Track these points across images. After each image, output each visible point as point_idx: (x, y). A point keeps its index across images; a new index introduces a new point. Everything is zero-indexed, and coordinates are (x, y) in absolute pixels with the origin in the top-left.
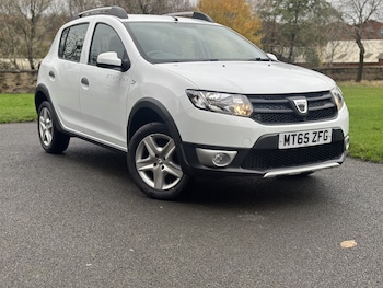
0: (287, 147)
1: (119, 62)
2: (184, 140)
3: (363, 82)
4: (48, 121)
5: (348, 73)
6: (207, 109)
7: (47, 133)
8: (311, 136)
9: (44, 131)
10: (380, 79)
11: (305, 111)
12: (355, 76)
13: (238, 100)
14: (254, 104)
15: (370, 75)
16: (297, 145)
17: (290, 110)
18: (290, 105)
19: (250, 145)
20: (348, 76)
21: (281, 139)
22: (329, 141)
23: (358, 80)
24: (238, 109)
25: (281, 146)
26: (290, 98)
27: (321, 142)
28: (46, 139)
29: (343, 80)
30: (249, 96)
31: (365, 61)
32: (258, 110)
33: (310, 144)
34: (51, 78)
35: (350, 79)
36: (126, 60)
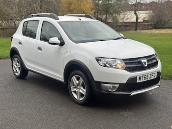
0: (140, 81)
1: (59, 42)
2: (95, 80)
3: (138, 31)
4: (18, 64)
5: (131, 27)
6: (105, 66)
7: (17, 69)
8: (149, 76)
9: (16, 68)
10: (145, 29)
11: (146, 65)
12: (134, 28)
13: (119, 61)
14: (125, 63)
15: (140, 28)
16: (144, 80)
17: (140, 65)
18: (140, 63)
19: (125, 81)
20: (131, 28)
21: (138, 78)
22: (156, 77)
23: (136, 30)
24: (118, 65)
25: (138, 81)
26: (140, 59)
27: (153, 78)
28: (17, 72)
29: (129, 30)
30: (124, 60)
31: (139, 21)
32: (128, 66)
33: (149, 79)
34: (20, 45)
35: (132, 30)
36: (62, 41)
